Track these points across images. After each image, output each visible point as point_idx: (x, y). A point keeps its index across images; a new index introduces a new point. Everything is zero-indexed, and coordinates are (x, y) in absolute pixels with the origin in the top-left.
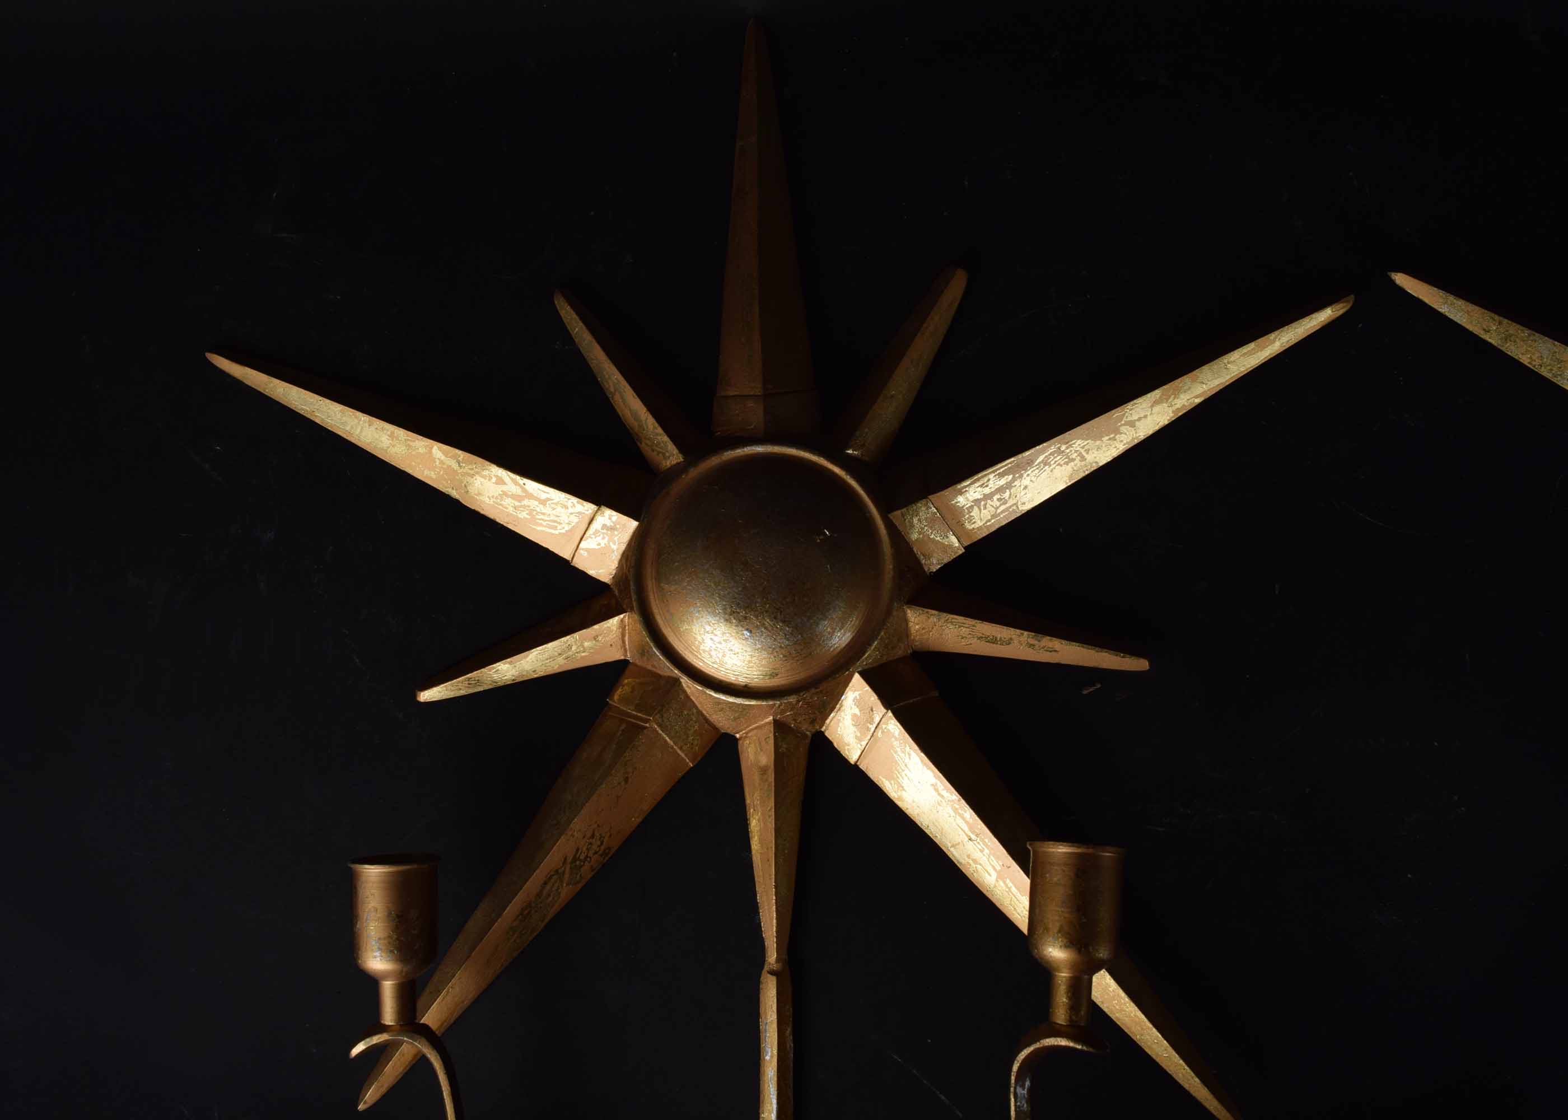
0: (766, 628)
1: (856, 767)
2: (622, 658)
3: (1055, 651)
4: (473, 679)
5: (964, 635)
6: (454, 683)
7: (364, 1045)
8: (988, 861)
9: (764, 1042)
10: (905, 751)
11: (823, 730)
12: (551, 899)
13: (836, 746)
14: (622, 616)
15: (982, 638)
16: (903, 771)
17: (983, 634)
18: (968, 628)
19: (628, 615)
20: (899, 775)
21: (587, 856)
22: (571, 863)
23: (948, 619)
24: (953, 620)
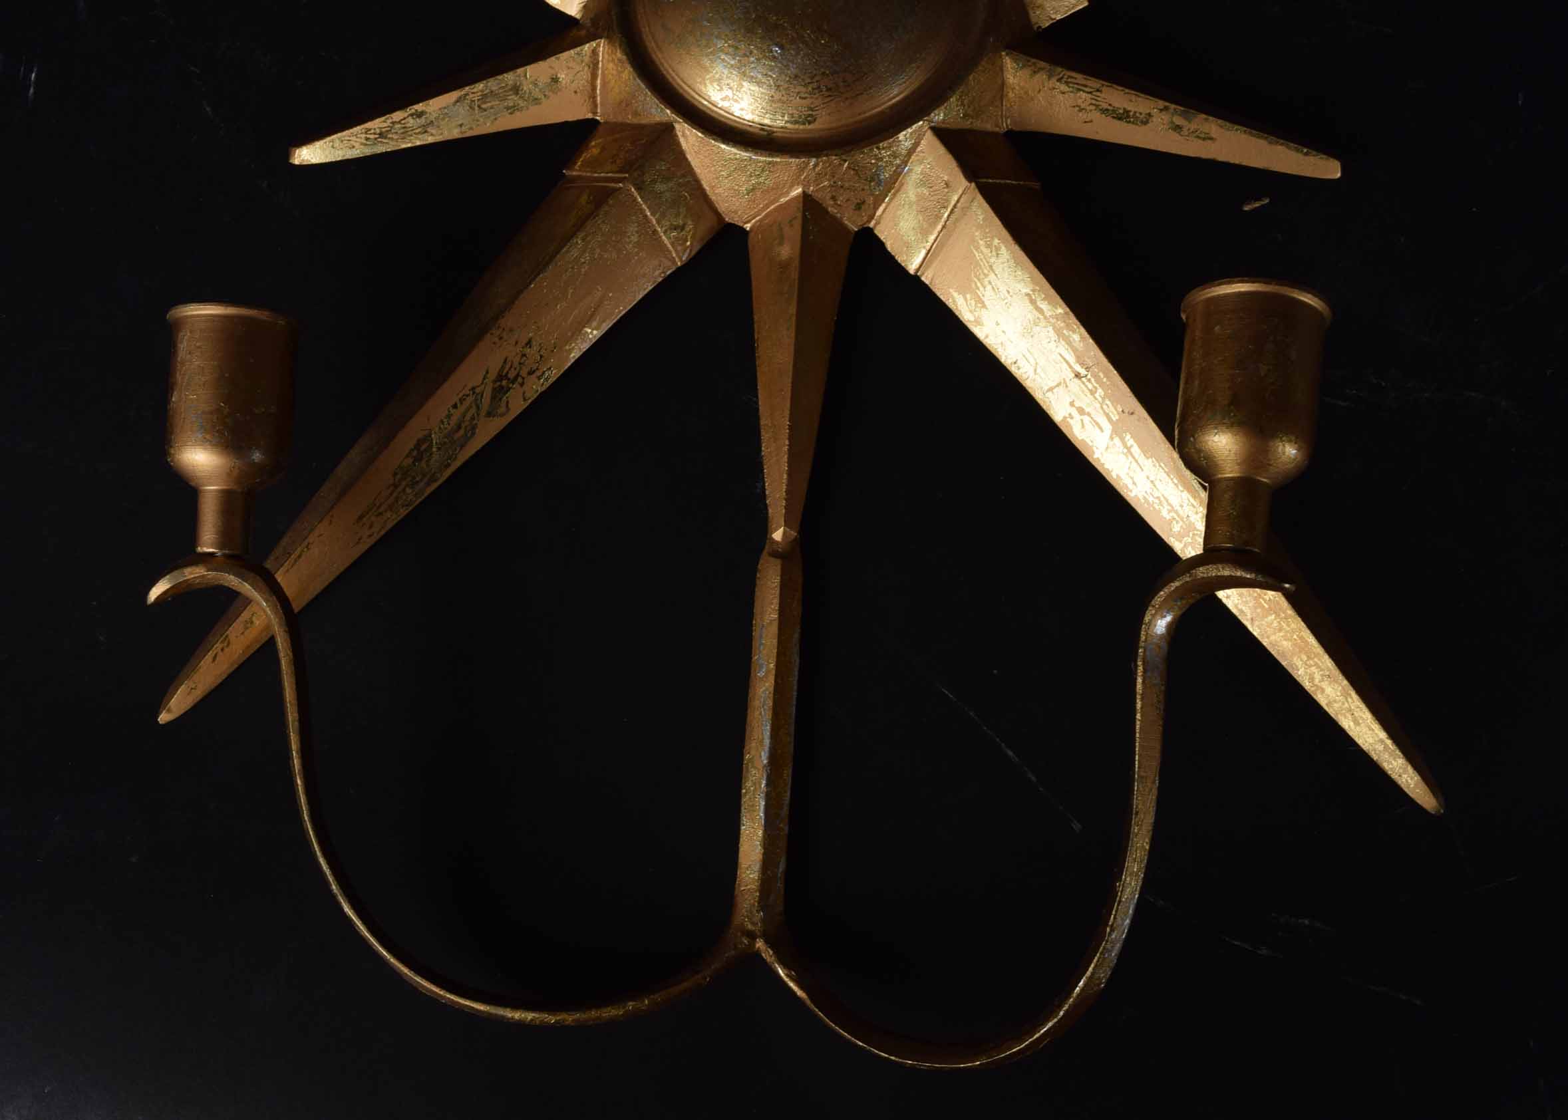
0: (805, 43)
1: (916, 279)
2: (590, 116)
3: (1211, 139)
4: (372, 131)
5: (1083, 106)
6: (344, 136)
7: (169, 581)
8: (1102, 408)
9: (758, 652)
10: (992, 244)
11: (871, 225)
12: (462, 432)
13: (889, 249)
14: (594, 44)
15: (1107, 110)
16: (986, 276)
17: (1110, 105)
18: (1090, 93)
19: (604, 42)
20: (979, 284)
21: (518, 375)
22: (495, 382)
23: (1062, 78)
24: (1069, 80)
